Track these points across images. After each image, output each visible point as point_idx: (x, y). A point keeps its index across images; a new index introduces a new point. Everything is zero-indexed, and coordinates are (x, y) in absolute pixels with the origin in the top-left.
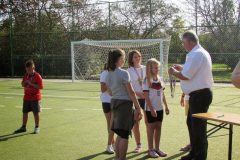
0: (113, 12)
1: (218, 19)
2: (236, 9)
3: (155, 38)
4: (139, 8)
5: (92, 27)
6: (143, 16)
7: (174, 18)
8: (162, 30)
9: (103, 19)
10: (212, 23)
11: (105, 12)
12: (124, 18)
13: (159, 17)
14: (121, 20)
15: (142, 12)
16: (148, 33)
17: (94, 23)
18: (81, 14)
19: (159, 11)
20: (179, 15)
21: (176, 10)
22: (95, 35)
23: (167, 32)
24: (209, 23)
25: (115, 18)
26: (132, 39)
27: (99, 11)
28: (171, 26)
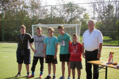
1: (106, 14)
2: (115, 10)
3: (75, 23)
4: (66, 9)
5: (43, 18)
6: (68, 13)
7: (84, 14)
8: (78, 20)
9: (49, 14)
10: (103, 16)
11: (50, 10)
12: (59, 13)
13: (76, 13)
14: (57, 14)
15: (68, 11)
16: (71, 21)
17: (44, 16)
18: (38, 11)
19: (76, 10)
20: (86, 12)
21: (85, 10)
22: (45, 22)
23: (81, 20)
24: (101, 16)
25: (54, 13)
26: (63, 23)
27: (47, 10)
28: (83, 18)
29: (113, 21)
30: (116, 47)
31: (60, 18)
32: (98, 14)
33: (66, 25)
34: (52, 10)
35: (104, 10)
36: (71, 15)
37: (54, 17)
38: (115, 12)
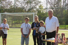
0: (17, 2)
1: (55, 6)
2: (62, 2)
3: (32, 12)
4: (26, 1)
5: (8, 8)
6: (28, 4)
7: (39, 5)
8: (35, 9)
9: (13, 5)
10: (53, 7)
11: (13, 2)
12: (20, 5)
13: (34, 4)
14: (19, 5)
15: (27, 3)
16: (29, 10)
17: (9, 6)
18: (4, 3)
19: (34, 2)
20: (41, 4)
21: (40, 2)
22: (9, 11)
23: (37, 10)
24: (52, 7)
25: (17, 5)
26: (23, 12)
27: (11, 2)
28: (38, 8)
29: (61, 11)
30: (63, 30)
31: (21, 8)
32: (50, 5)
33: (26, 13)
34: (15, 2)
35: (54, 2)
36: (29, 6)
37: (17, 7)
38: (62, 4)
